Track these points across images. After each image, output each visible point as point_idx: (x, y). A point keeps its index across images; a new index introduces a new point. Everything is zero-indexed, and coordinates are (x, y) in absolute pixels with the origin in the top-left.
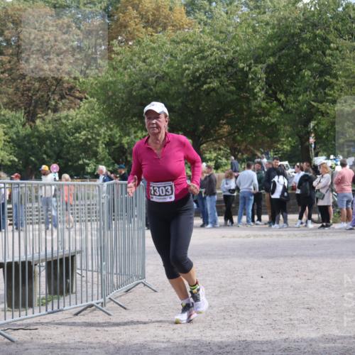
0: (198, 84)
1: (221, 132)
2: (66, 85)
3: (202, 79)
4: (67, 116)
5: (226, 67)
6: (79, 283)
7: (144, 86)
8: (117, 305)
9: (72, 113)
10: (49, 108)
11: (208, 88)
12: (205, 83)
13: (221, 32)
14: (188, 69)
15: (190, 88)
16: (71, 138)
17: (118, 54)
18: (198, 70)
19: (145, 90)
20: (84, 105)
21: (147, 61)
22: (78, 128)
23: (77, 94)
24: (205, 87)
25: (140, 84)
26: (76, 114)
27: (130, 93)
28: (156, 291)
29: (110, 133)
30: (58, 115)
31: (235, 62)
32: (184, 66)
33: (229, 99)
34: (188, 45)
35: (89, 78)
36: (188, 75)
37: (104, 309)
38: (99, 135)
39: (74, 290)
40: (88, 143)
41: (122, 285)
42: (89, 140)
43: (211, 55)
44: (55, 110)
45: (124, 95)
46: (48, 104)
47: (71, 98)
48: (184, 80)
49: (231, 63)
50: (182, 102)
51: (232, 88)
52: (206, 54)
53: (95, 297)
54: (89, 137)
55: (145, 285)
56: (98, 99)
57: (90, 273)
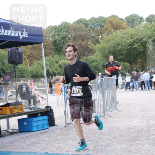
0: (131, 46)
1: (139, 61)
2: (89, 48)
3: (132, 45)
4: (90, 58)
5: (140, 40)
6: (96, 109)
7: (114, 47)
8: (108, 116)
9: (92, 57)
10: (84, 56)
11: (134, 47)
12: (133, 46)
13: (138, 30)
14: (128, 42)
15: (128, 48)
16: (91, 65)
17: (105, 38)
18: (131, 42)
19: (114, 49)
20: (95, 54)
21: (115, 40)
22: (93, 61)
23: (93, 51)
24: (133, 47)
25: (112, 47)
26: (93, 57)
27: (109, 50)
28: (120, 111)
29: (103, 63)
30: (87, 58)
31: (143, 39)
32: (126, 41)
33: (141, 50)
34: (127, 34)
35: (96, 46)
36: (127, 44)
37: (104, 117)
38: (100, 63)
39: (95, 111)
40: (97, 66)
41: (110, 109)
42: (97, 65)
43: (135, 37)
44: (86, 56)
45: (108, 51)
46: (84, 54)
47: (91, 52)
48: (127, 45)
49: (141, 39)
50: (126, 52)
51: (142, 47)
52: (133, 37)
53: (102, 113)
54: (97, 64)
55: (117, 109)
56: (100, 53)
57: (100, 106)
